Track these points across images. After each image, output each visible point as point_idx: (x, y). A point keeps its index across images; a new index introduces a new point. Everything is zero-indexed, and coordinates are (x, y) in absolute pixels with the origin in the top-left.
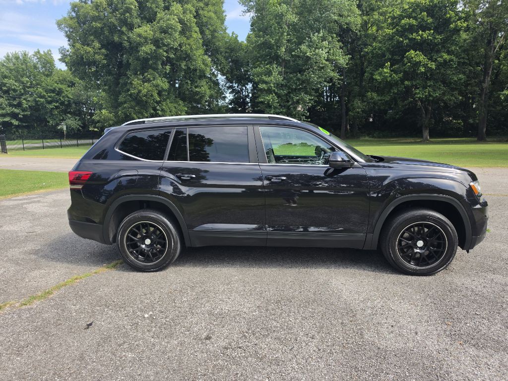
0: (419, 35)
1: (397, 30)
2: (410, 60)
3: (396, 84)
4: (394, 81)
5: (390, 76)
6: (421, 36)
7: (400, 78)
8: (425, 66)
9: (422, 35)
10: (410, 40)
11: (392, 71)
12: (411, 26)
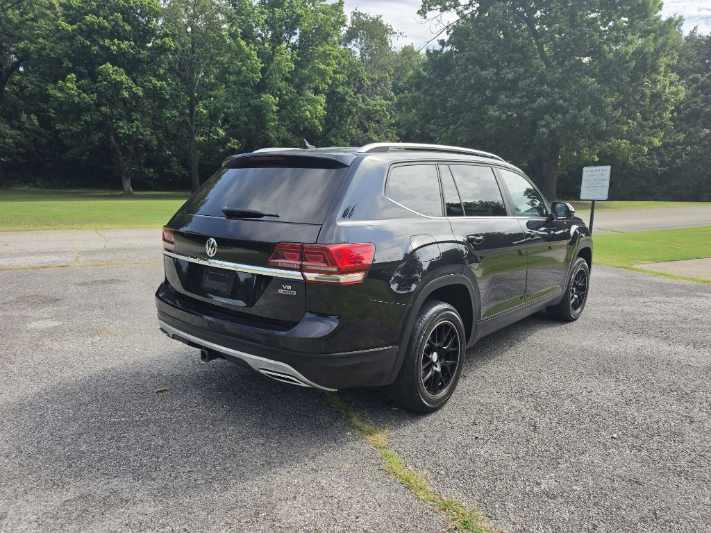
0: (114, 44)
1: (80, 28)
2: (106, 76)
3: (88, 108)
4: (86, 103)
5: (79, 96)
6: (118, 46)
7: (94, 101)
8: (129, 89)
9: (119, 44)
10: (102, 47)
11: (78, 87)
12: (102, 28)
